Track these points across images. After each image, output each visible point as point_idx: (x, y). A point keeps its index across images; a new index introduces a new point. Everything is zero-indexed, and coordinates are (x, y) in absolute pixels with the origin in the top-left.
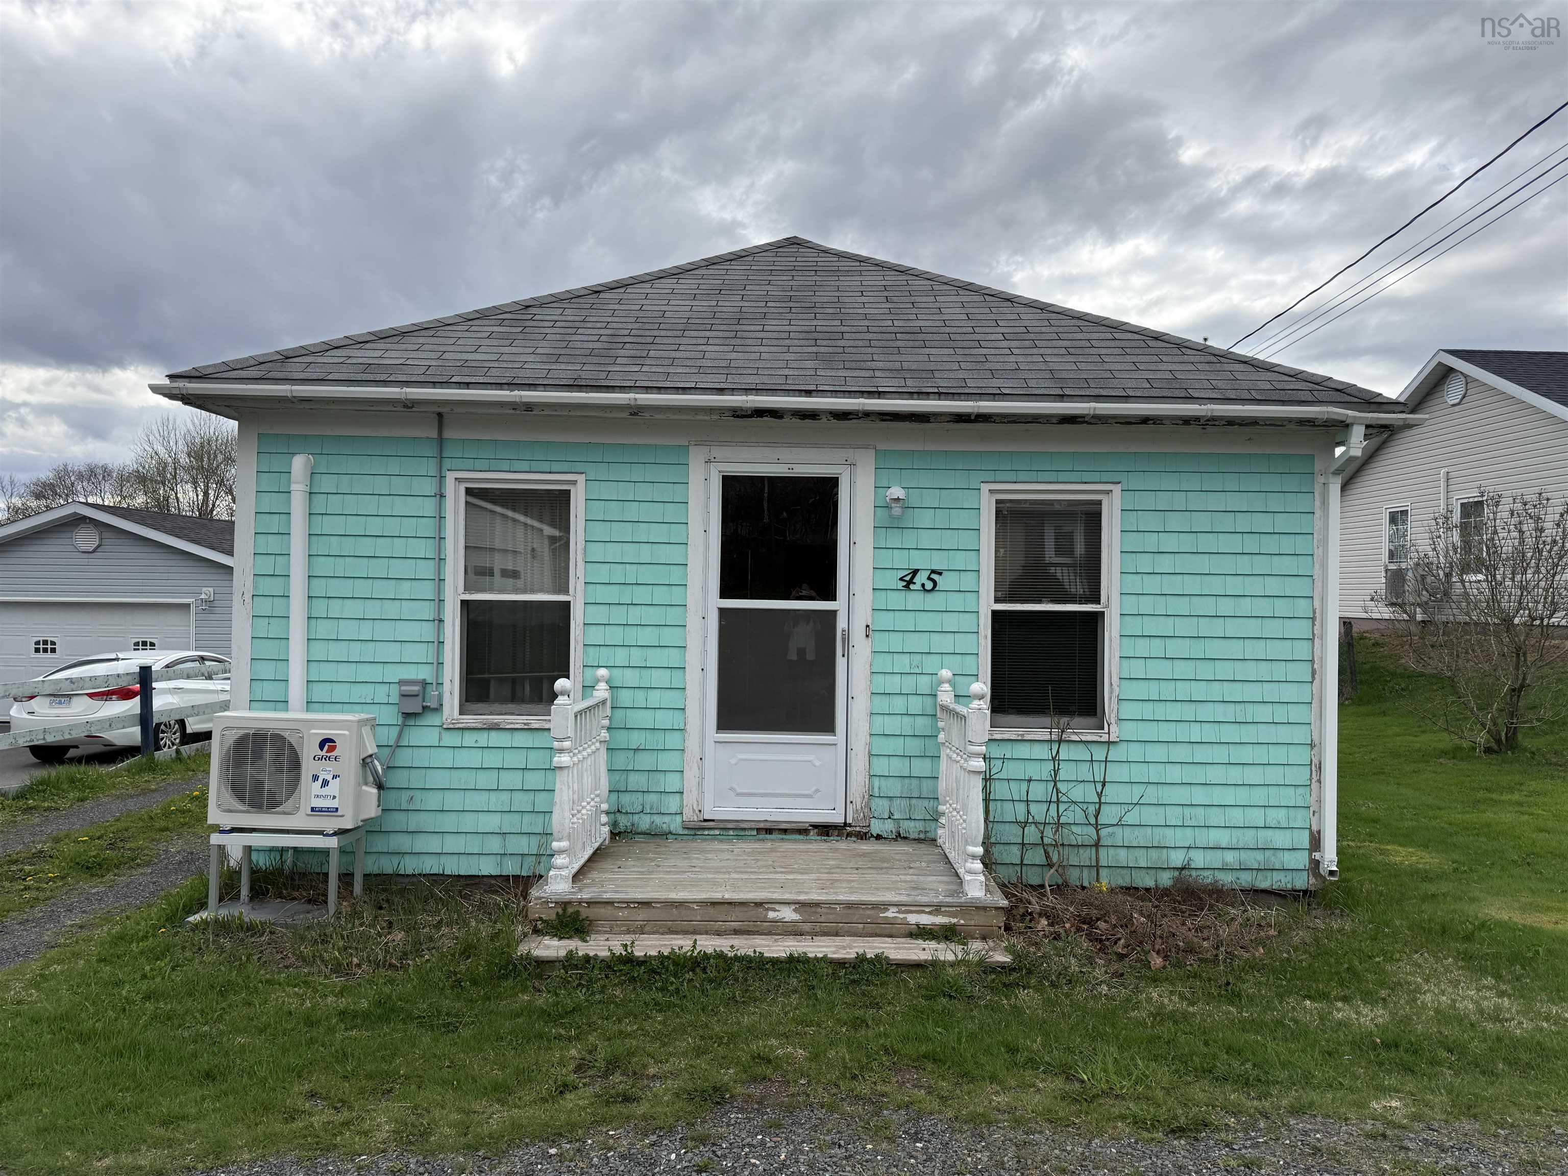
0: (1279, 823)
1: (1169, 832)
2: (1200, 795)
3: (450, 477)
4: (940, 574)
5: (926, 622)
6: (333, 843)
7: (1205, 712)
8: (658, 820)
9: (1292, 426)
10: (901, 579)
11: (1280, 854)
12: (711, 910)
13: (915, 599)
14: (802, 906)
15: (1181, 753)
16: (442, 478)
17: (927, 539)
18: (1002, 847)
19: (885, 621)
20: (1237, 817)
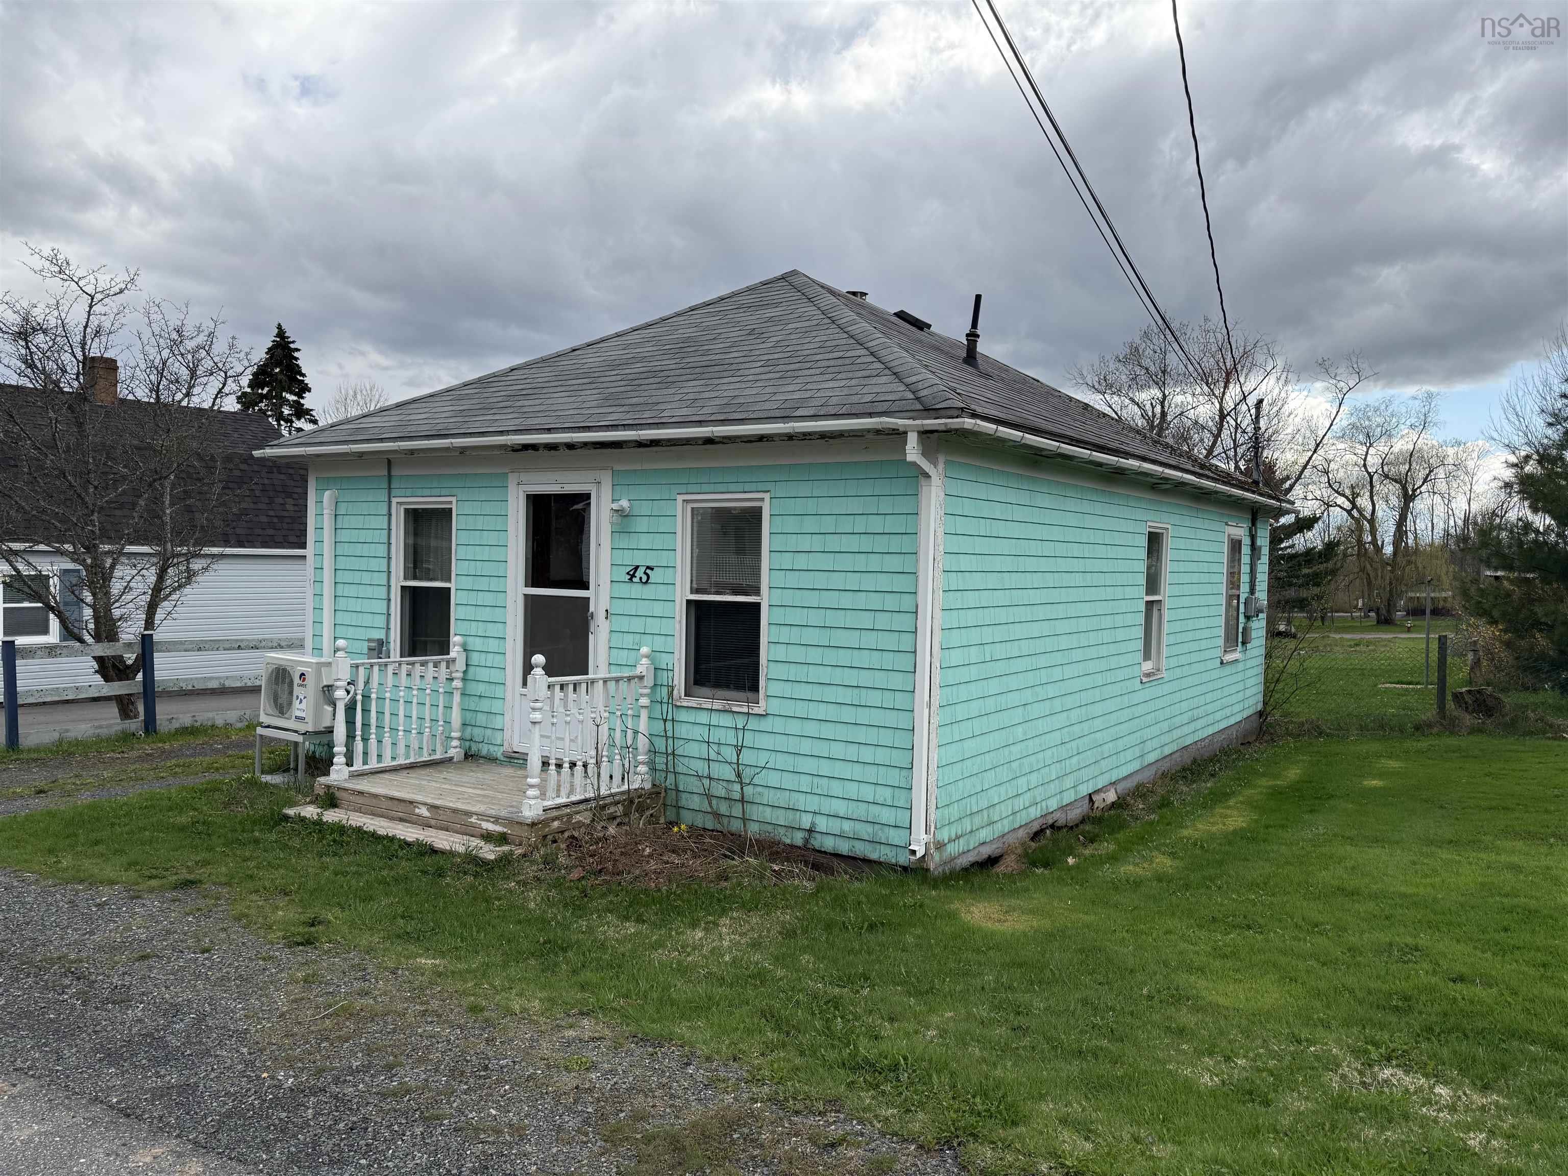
0: (885, 800)
1: (802, 797)
2: (825, 768)
3: (394, 501)
4: (652, 569)
5: (643, 608)
6: (300, 739)
7: (830, 694)
8: (492, 748)
9: (870, 436)
10: (628, 573)
11: (886, 829)
12: (390, 803)
13: (636, 590)
14: (433, 808)
15: (811, 729)
16: (390, 502)
17: (644, 541)
18: (688, 795)
19: (619, 607)
20: (852, 790)
